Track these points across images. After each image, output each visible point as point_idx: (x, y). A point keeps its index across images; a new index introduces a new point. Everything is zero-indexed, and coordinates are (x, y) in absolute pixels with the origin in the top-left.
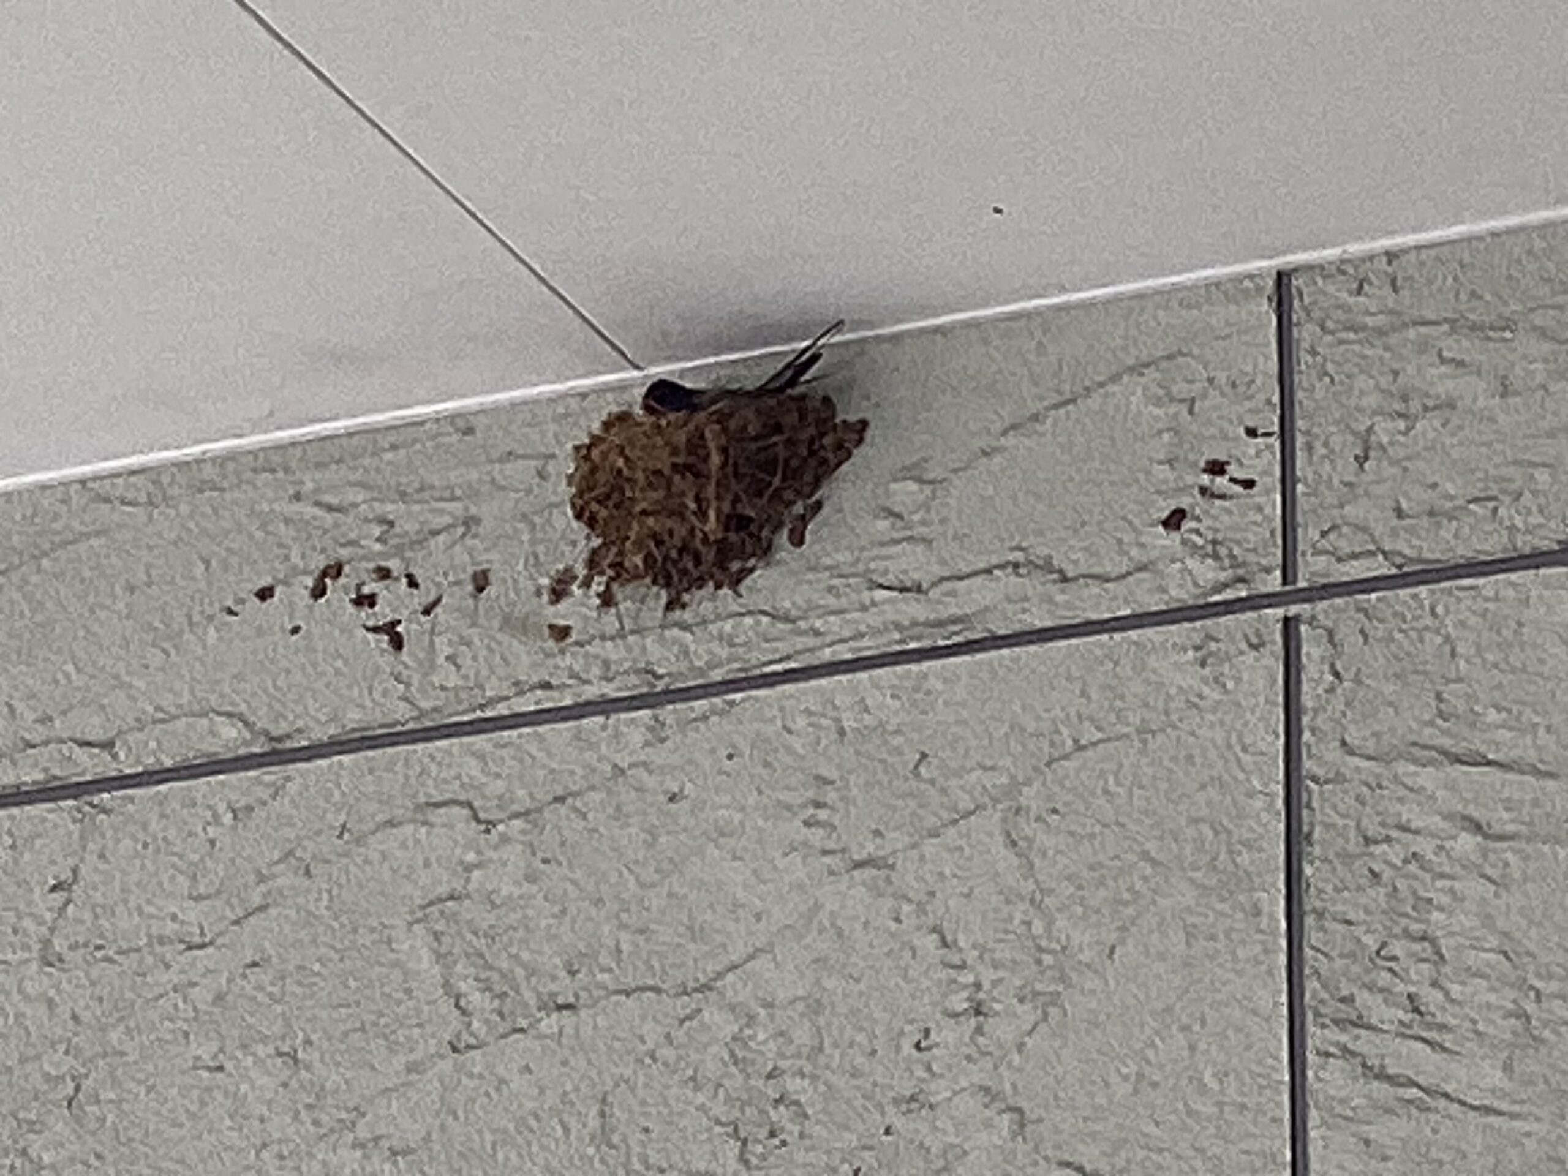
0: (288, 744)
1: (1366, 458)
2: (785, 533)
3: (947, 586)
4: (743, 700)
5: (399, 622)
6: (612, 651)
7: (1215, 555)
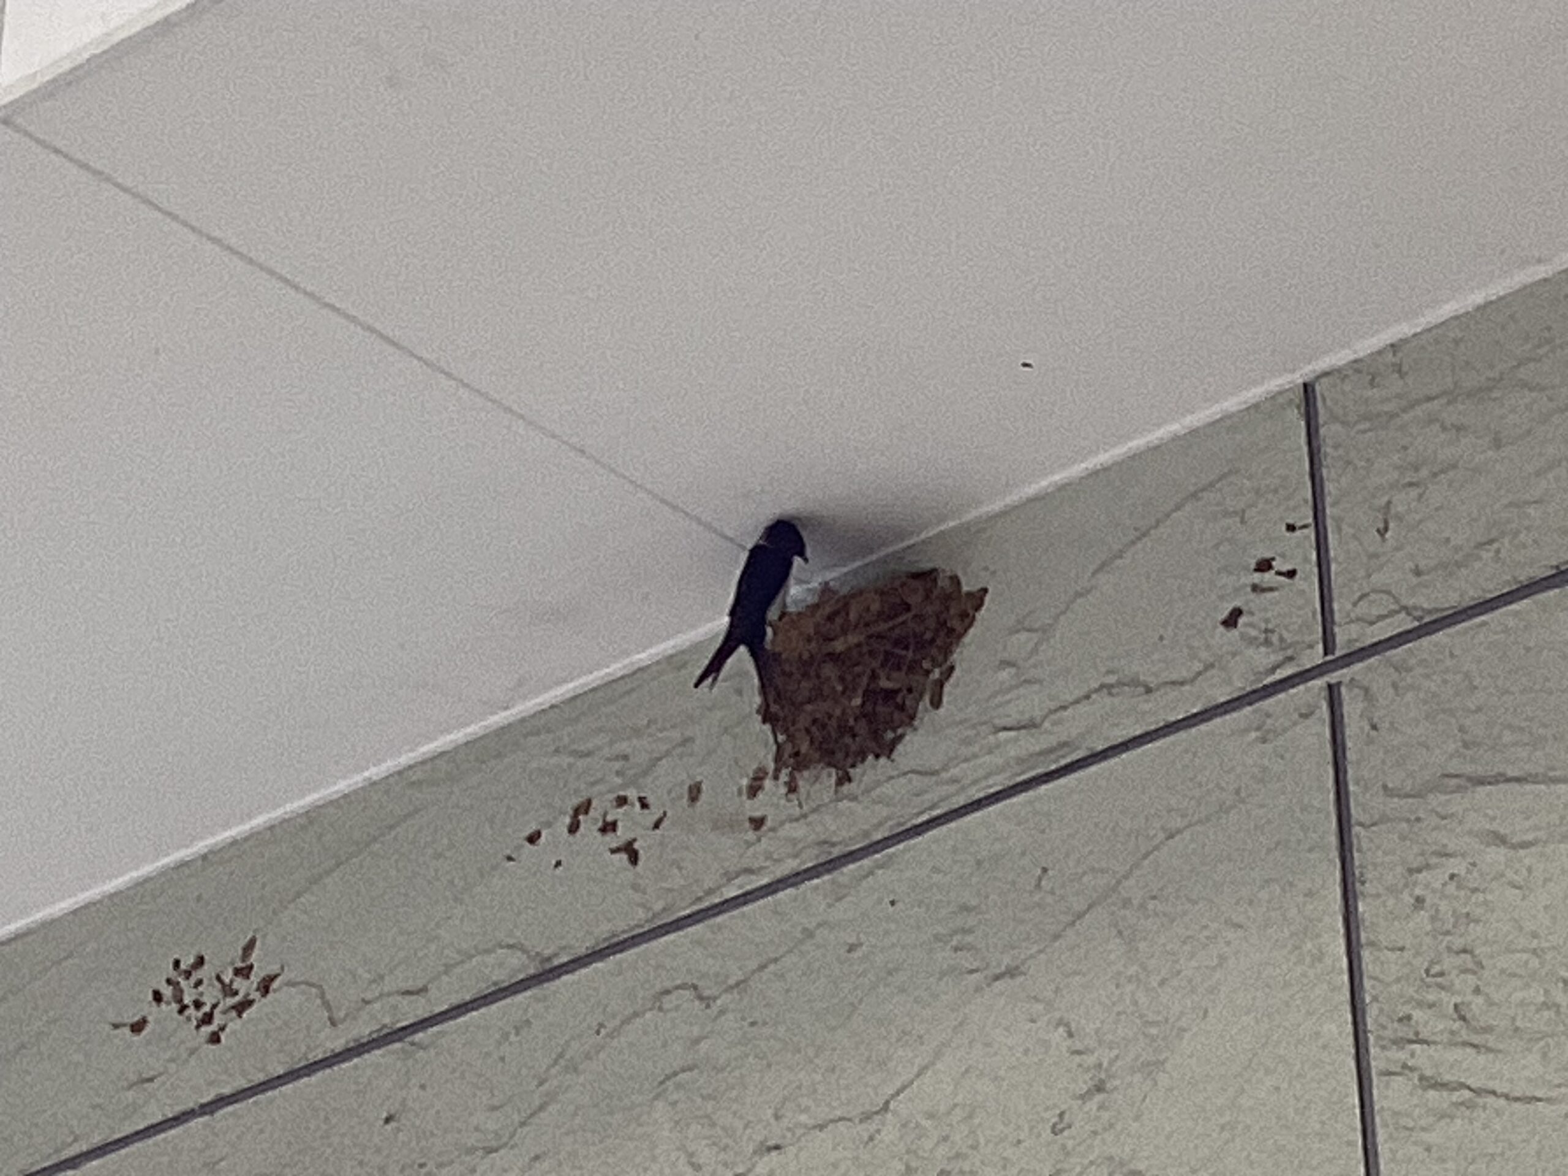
0: (556, 962)
1: (1386, 529)
2: (927, 698)
3: (1055, 717)
4: (899, 852)
5: (635, 840)
6: (798, 831)
7: (1267, 642)
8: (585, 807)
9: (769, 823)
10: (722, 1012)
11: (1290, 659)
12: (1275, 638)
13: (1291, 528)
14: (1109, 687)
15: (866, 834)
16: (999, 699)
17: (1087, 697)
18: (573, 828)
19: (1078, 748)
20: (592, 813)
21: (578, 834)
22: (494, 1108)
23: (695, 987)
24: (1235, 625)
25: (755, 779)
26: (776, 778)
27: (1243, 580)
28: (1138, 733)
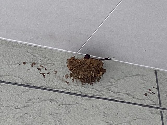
0: (30, 85)
2: (97, 80)
3: (119, 93)
4: (93, 99)
5: (44, 74)
6: (75, 87)
7: (151, 100)
8: (34, 64)
9: (69, 84)
10: (62, 107)
11: (155, 104)
12: (152, 100)
13: (154, 87)
14: (127, 94)
15: (87, 94)
16: (109, 86)
17: (124, 93)
18: (32, 66)
19: (123, 100)
20: (36, 65)
21: (33, 67)
22: (17, 102)
23: (57, 101)
24: (147, 96)
25: (67, 76)
26: (70, 77)
27: (147, 91)
28: (132, 102)
